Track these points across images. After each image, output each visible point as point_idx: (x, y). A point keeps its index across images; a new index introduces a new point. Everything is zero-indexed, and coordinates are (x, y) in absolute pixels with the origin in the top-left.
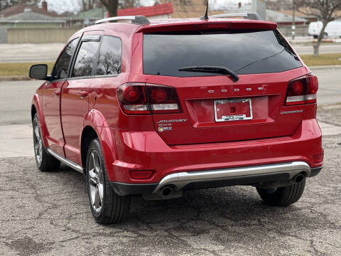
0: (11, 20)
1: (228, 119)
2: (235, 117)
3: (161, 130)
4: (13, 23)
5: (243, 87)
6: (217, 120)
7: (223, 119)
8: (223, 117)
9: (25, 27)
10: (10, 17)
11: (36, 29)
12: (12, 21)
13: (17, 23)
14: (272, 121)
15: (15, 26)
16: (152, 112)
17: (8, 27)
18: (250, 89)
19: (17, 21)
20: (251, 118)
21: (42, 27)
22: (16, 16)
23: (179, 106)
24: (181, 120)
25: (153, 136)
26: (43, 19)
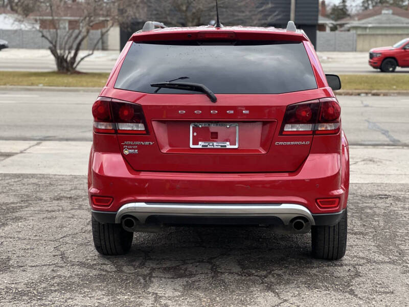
0: (363, 24)
1: (207, 146)
2: (215, 144)
3: (126, 152)
4: (366, 28)
5: (223, 109)
6: (192, 146)
7: (201, 145)
8: (200, 143)
9: (379, 32)
10: (363, 21)
11: (393, 35)
12: (365, 25)
13: (370, 28)
14: (263, 152)
15: (368, 31)
16: (116, 131)
17: (359, 32)
18: (232, 112)
19: (370, 25)
20: (236, 147)
21: (400, 32)
22: (370, 19)
23: (146, 127)
24: (147, 143)
25: (117, 158)
26: (403, 23)
